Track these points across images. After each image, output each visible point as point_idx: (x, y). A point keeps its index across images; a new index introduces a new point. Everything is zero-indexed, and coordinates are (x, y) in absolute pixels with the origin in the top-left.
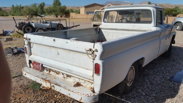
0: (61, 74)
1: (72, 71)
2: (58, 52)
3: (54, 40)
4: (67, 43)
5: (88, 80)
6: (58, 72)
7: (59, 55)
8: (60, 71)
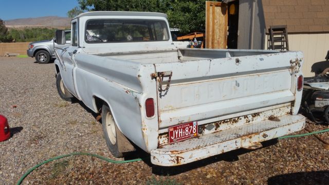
0: (243, 118)
1: (267, 102)
2: (236, 81)
3: (238, 61)
4: (261, 59)
5: (282, 105)
6: (236, 119)
7: (238, 86)
8: (238, 115)
